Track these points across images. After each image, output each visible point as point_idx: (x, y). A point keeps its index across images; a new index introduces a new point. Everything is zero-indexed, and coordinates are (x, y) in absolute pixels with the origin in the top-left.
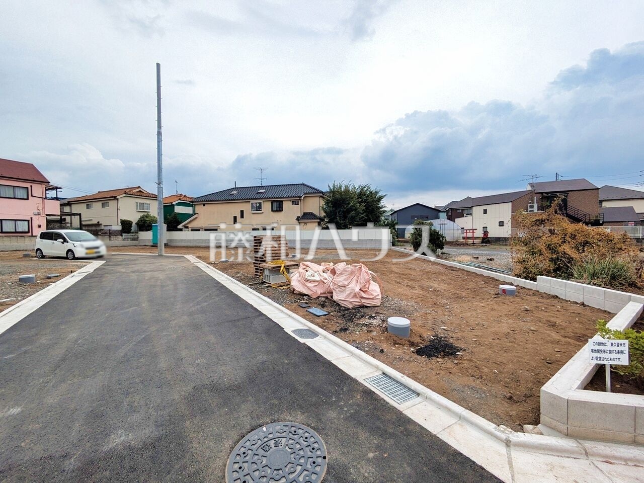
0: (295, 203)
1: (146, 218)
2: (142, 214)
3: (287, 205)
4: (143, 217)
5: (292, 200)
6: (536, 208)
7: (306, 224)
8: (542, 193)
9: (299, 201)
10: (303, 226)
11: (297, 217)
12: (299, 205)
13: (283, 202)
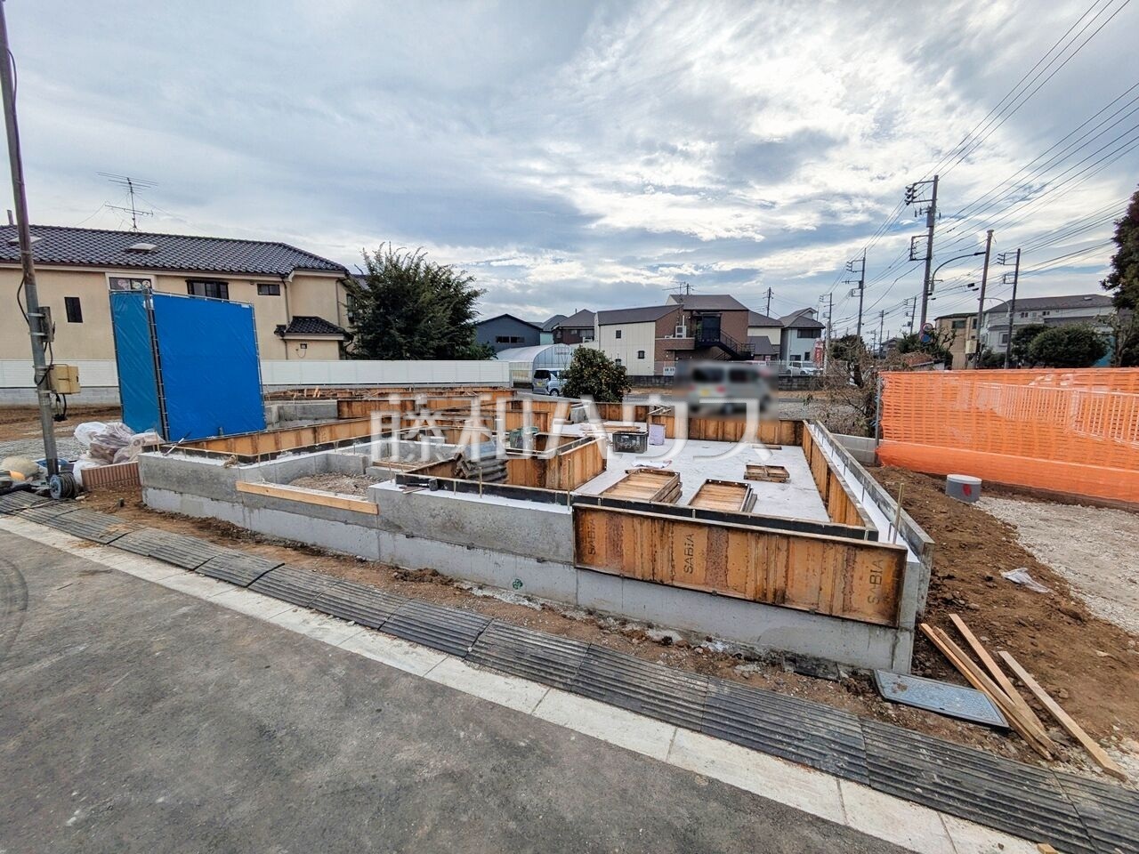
0: (266, 289)
3: (242, 294)
5: (257, 281)
6: (684, 333)
7: (306, 345)
8: (691, 311)
9: (279, 285)
10: (297, 350)
11: (279, 327)
12: (279, 295)
13: (228, 283)
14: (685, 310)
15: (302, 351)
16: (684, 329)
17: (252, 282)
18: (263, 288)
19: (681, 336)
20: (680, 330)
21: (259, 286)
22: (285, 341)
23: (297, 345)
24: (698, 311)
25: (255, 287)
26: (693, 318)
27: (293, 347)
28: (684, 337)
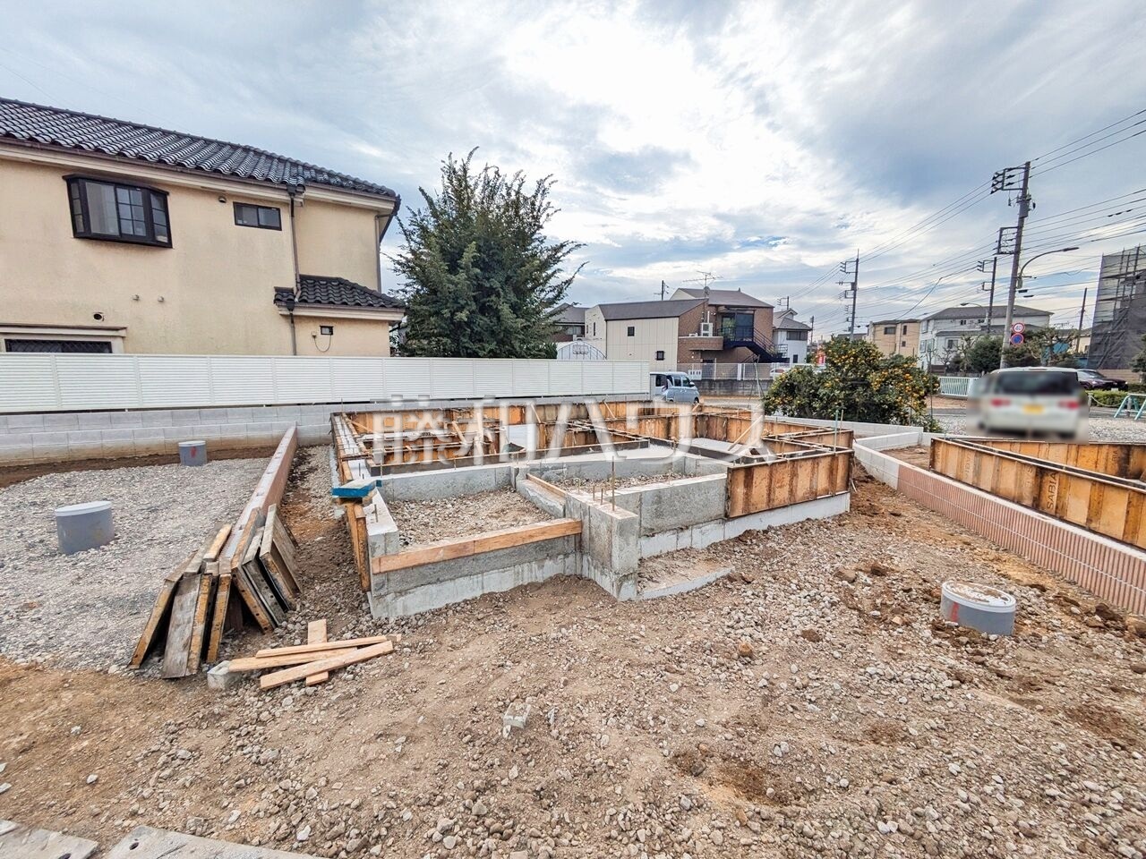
0: (253, 214)
5: (232, 195)
6: (710, 331)
7: (331, 329)
8: (717, 306)
9: (278, 210)
10: (314, 337)
11: (278, 290)
12: (280, 229)
13: (168, 193)
14: (710, 305)
15: (324, 340)
16: (711, 326)
17: (222, 197)
18: (246, 213)
19: (706, 335)
20: (706, 328)
21: (238, 206)
22: (292, 319)
23: (315, 328)
24: (726, 306)
25: (228, 209)
26: (719, 314)
27: (306, 332)
28: (711, 336)
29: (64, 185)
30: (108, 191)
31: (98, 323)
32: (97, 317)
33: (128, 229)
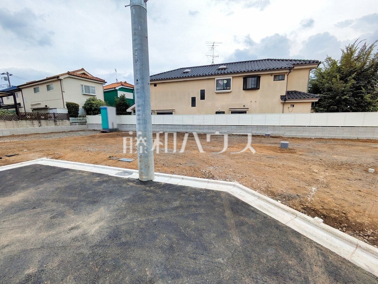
0: (278, 77)
1: (92, 101)
2: (88, 98)
3: (266, 81)
4: (89, 101)
5: (275, 74)
7: (294, 105)
9: (284, 75)
10: (289, 108)
11: (281, 96)
12: (284, 80)
13: (261, 77)
15: (291, 109)
17: (271, 74)
21: (275, 76)
23: (289, 106)
25: (273, 77)
29: (243, 79)
30: (251, 79)
31: (244, 107)
32: (244, 106)
33: (253, 87)
